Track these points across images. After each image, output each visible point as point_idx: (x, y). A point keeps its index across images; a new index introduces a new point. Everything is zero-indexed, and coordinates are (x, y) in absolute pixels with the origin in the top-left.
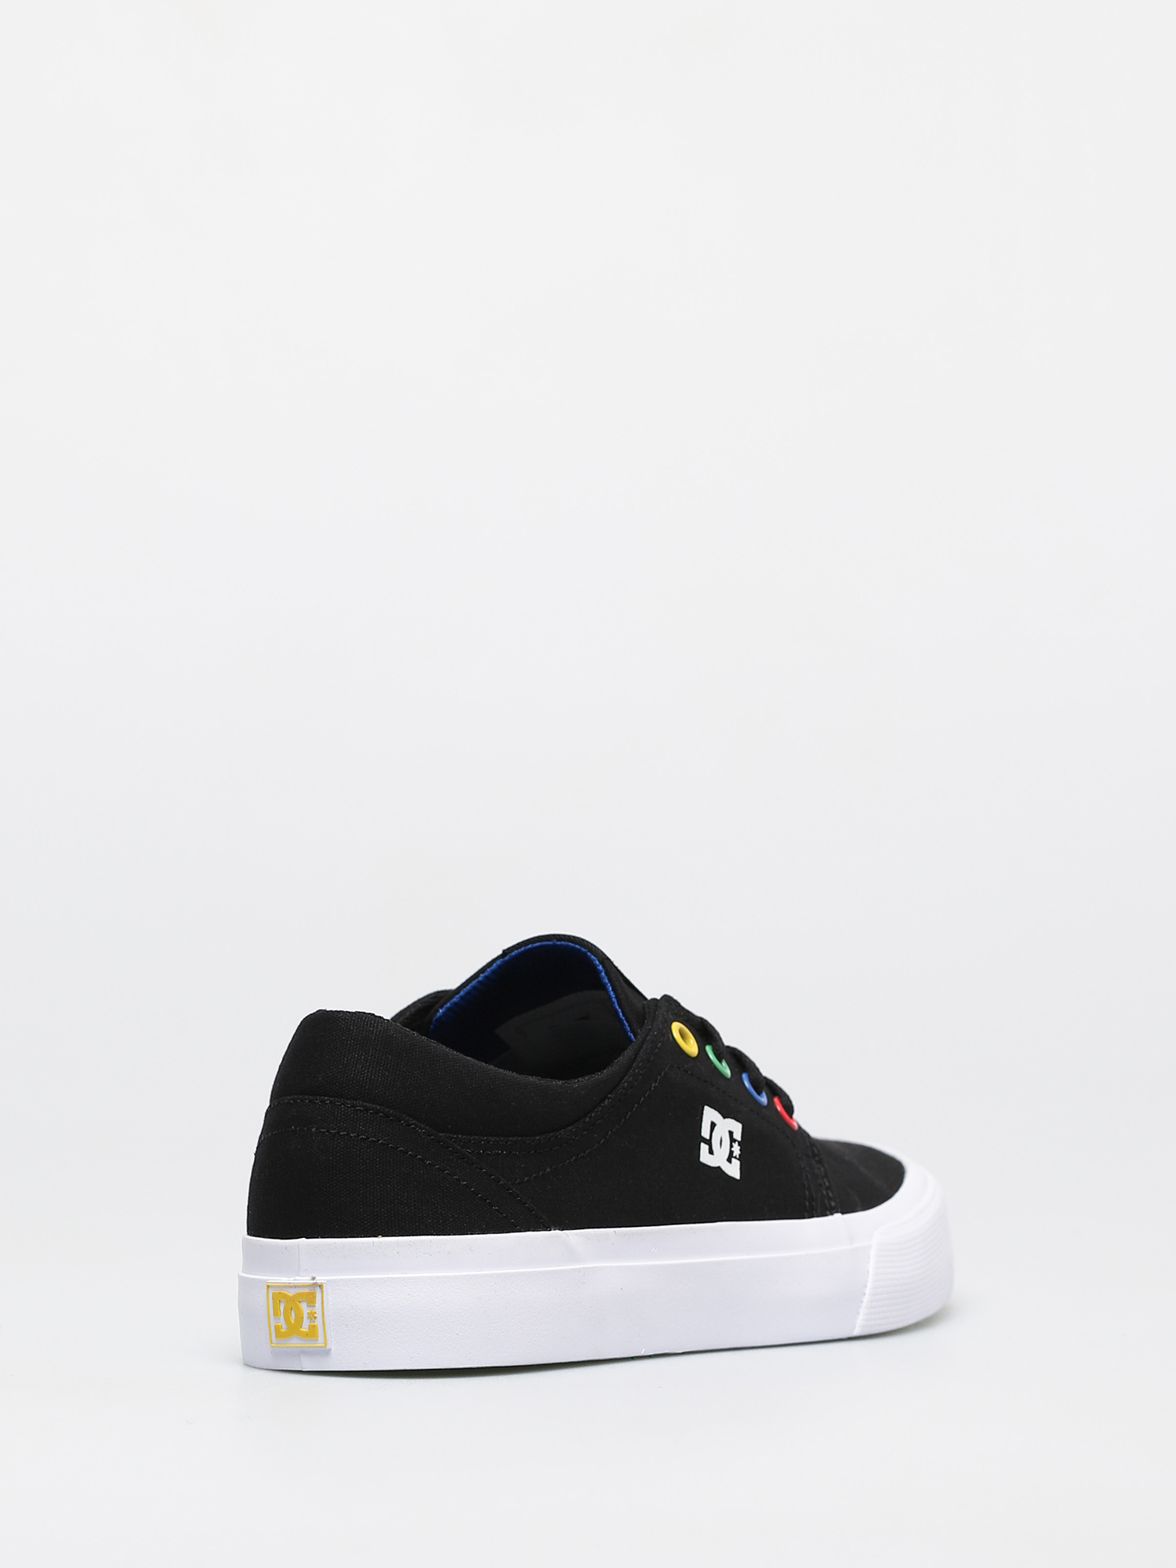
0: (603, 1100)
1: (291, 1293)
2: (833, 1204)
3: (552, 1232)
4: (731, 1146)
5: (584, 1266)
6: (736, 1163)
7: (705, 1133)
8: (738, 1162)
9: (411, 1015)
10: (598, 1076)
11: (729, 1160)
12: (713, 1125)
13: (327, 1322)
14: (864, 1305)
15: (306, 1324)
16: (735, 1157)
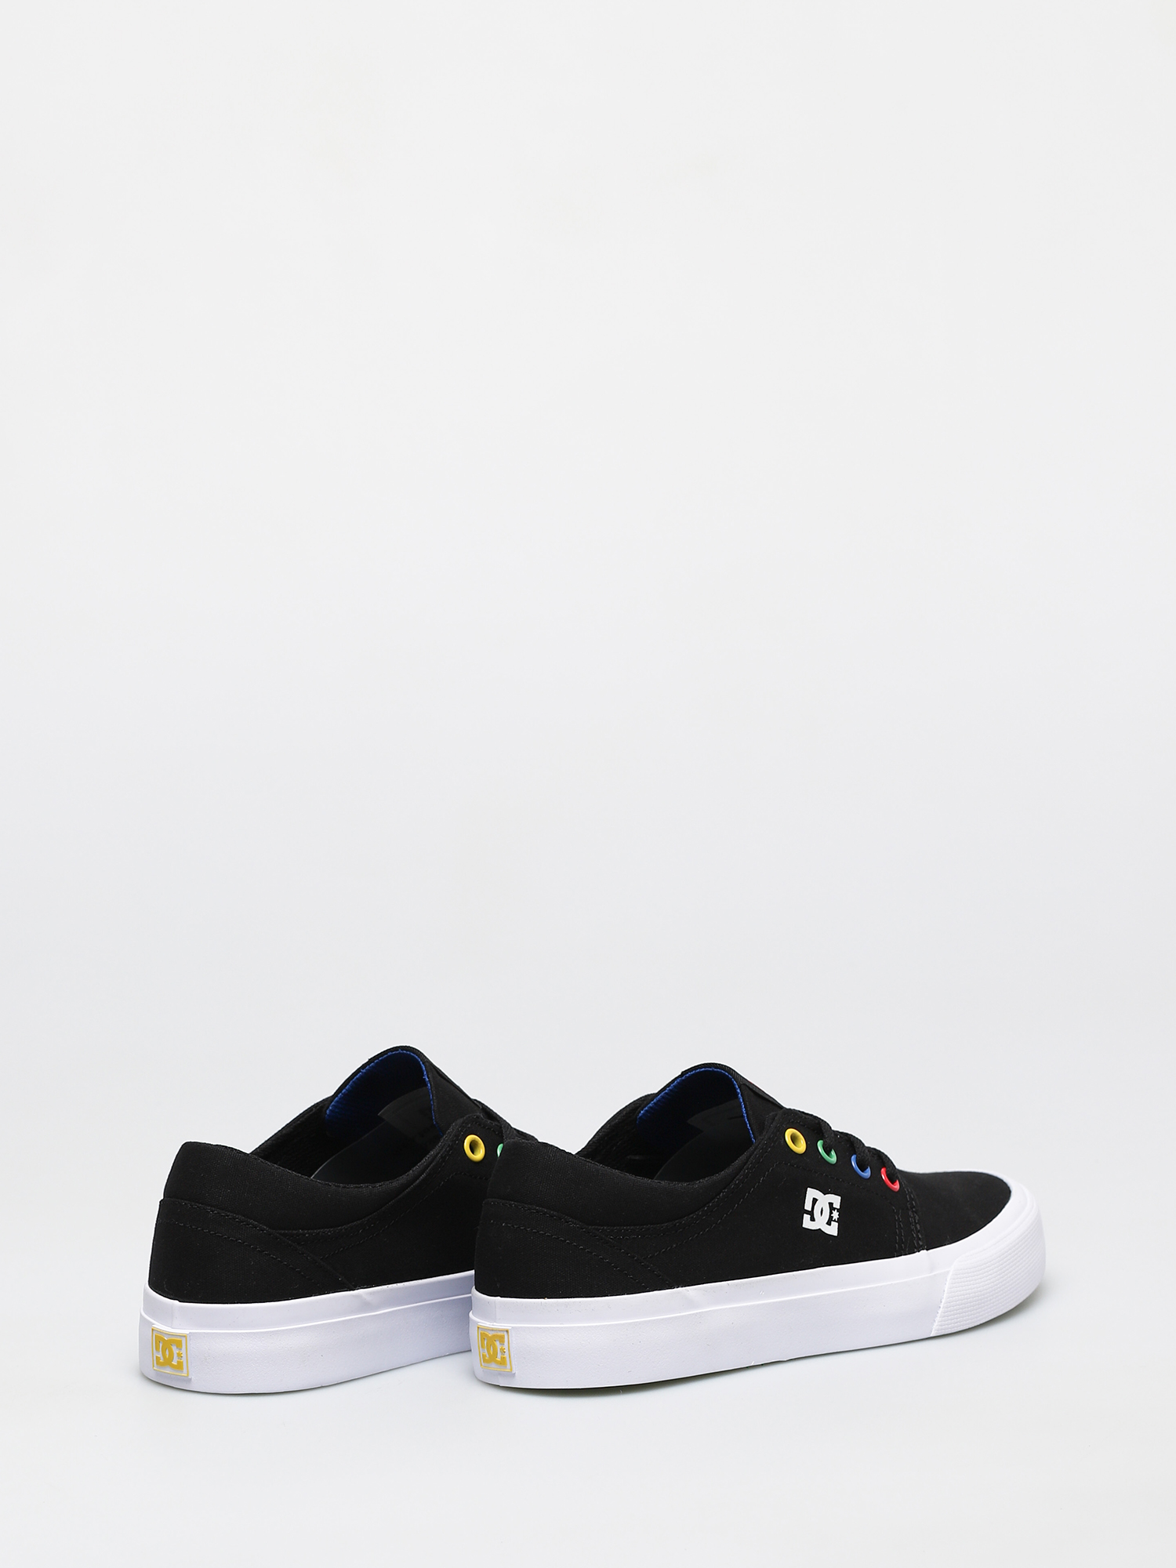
0: (719, 1194)
1: (490, 1334)
2: (921, 1243)
3: (675, 1289)
4: (831, 1213)
5: (700, 1311)
6: (835, 1225)
7: (808, 1206)
8: (837, 1224)
9: (626, 1113)
10: (716, 1177)
11: (829, 1223)
12: (815, 1201)
13: (512, 1355)
14: (939, 1315)
15: (499, 1355)
16: (835, 1221)
